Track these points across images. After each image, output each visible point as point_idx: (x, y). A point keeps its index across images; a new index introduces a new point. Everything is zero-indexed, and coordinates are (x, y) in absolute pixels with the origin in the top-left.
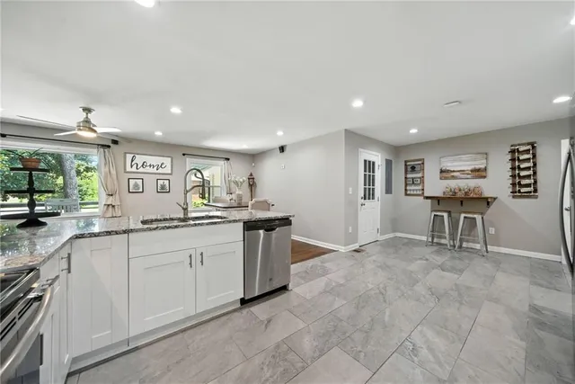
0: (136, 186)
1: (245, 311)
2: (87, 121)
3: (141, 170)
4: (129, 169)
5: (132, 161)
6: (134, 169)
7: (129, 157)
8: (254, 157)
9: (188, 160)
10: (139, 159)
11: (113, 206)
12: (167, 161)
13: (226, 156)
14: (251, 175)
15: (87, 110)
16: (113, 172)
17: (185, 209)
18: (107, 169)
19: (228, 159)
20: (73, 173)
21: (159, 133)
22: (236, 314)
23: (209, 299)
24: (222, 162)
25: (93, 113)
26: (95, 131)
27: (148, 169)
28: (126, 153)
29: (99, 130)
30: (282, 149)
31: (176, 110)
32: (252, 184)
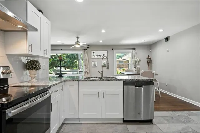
0: (95, 64)
1: (124, 125)
2: (78, 42)
3: (96, 57)
4: (92, 57)
5: (93, 54)
6: (94, 57)
7: (92, 52)
8: (150, 46)
9: (115, 51)
10: (96, 53)
11: (87, 72)
12: (106, 53)
13: (134, 47)
14: (149, 56)
15: (78, 38)
16: (87, 59)
17: (102, 74)
18: (85, 58)
19: (135, 49)
20: (81, 59)
21: (101, 41)
22: (119, 125)
23: (106, 114)
24: (131, 51)
25: (79, 38)
26: (80, 45)
27: (99, 57)
28: (91, 51)
29: (81, 44)
30: (167, 39)
31: (103, 31)
32: (150, 62)
